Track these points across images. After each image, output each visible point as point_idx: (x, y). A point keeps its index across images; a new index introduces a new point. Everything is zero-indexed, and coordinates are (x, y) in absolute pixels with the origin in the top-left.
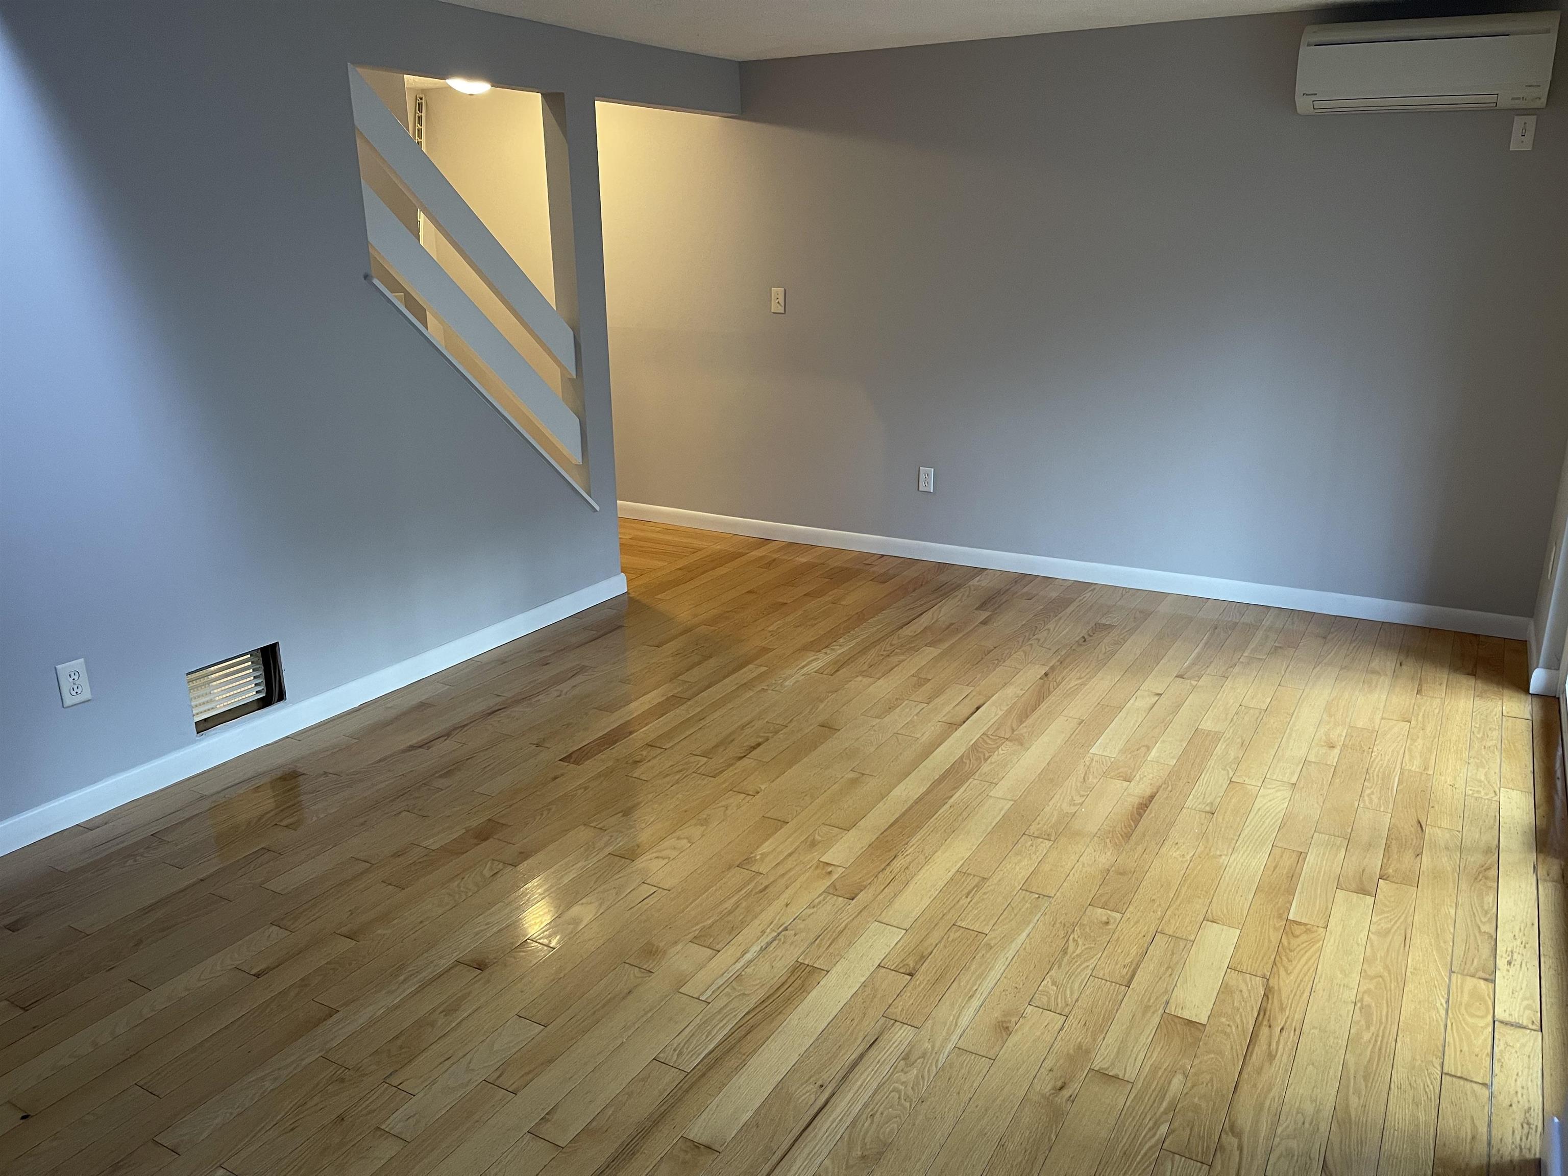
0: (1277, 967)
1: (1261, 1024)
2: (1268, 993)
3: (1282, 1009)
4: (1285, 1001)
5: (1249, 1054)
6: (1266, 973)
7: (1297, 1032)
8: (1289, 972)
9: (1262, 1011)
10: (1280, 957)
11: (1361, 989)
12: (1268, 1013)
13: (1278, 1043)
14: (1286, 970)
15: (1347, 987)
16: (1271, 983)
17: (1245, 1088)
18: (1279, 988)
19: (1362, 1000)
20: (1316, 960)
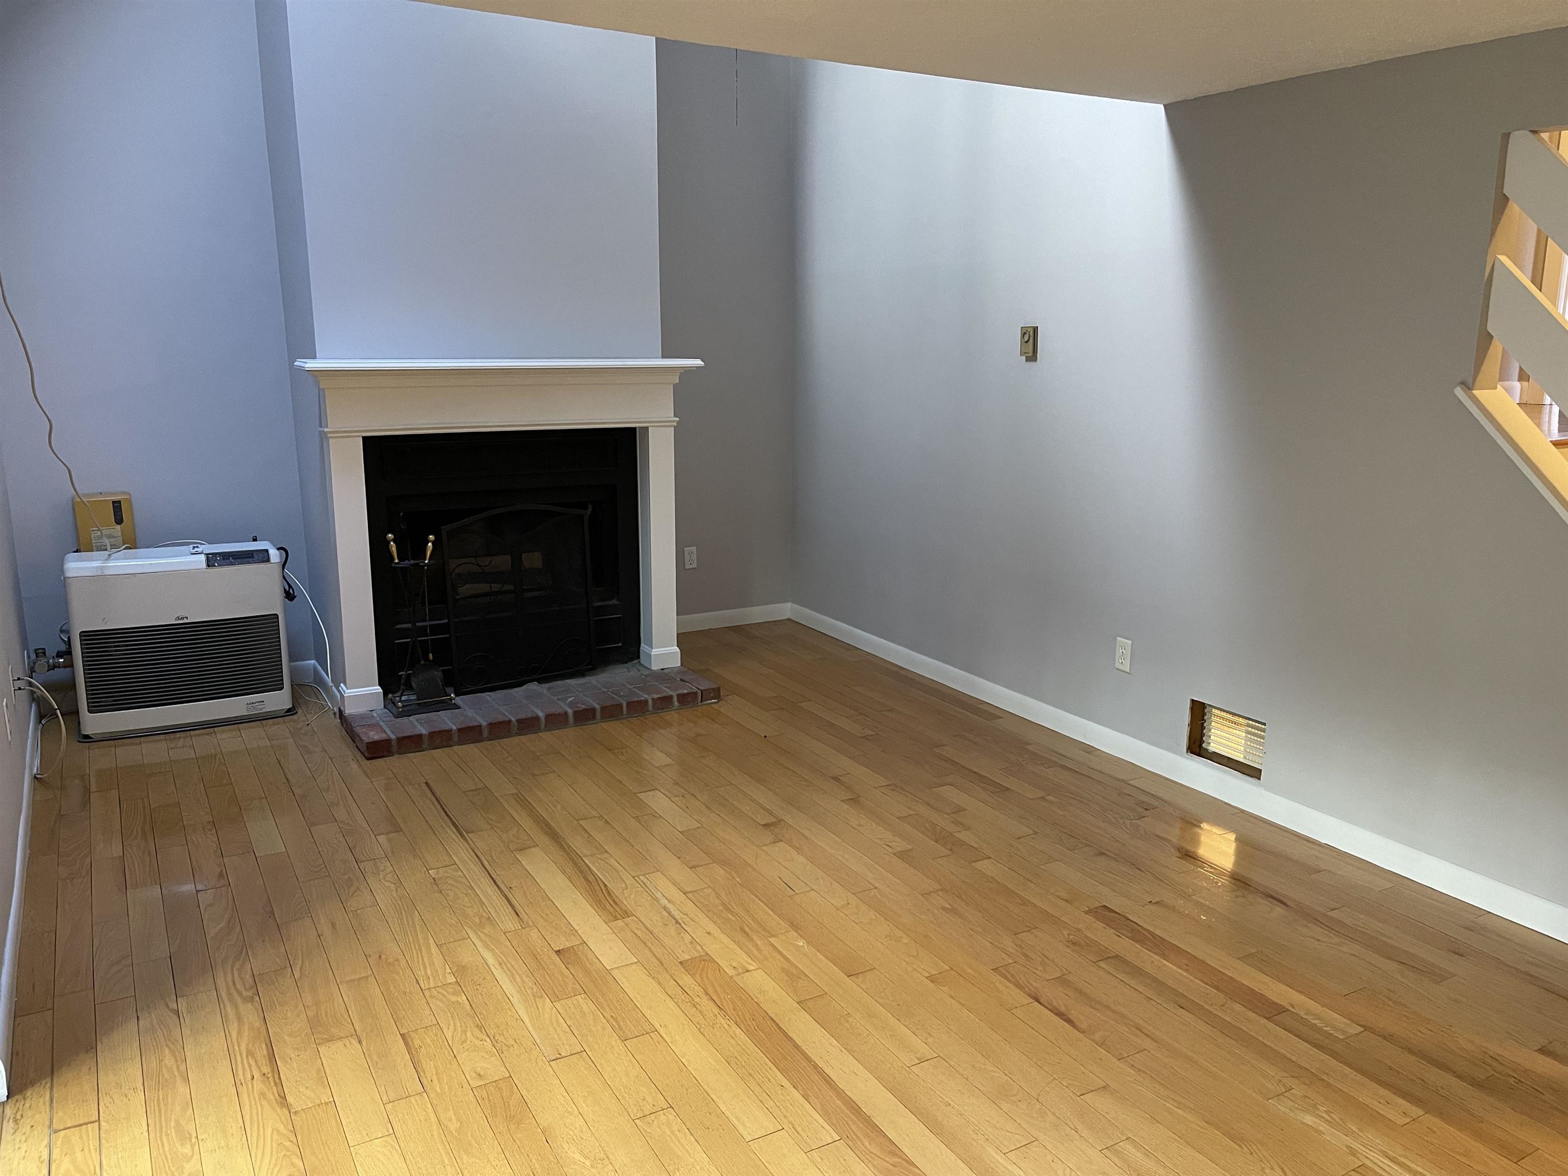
0: (288, 1130)
1: (273, 1071)
2: (283, 1100)
3: (263, 1095)
4: (264, 1103)
5: (269, 1045)
6: (295, 1118)
7: (238, 1084)
8: (275, 1131)
9: (279, 1083)
10: (292, 1142)
11: (196, 1157)
12: (272, 1084)
13: (250, 1066)
14: (278, 1131)
15: (212, 1151)
16: (286, 1111)
17: (258, 1024)
18: (276, 1111)
19: (192, 1146)
20: (256, 1161)
